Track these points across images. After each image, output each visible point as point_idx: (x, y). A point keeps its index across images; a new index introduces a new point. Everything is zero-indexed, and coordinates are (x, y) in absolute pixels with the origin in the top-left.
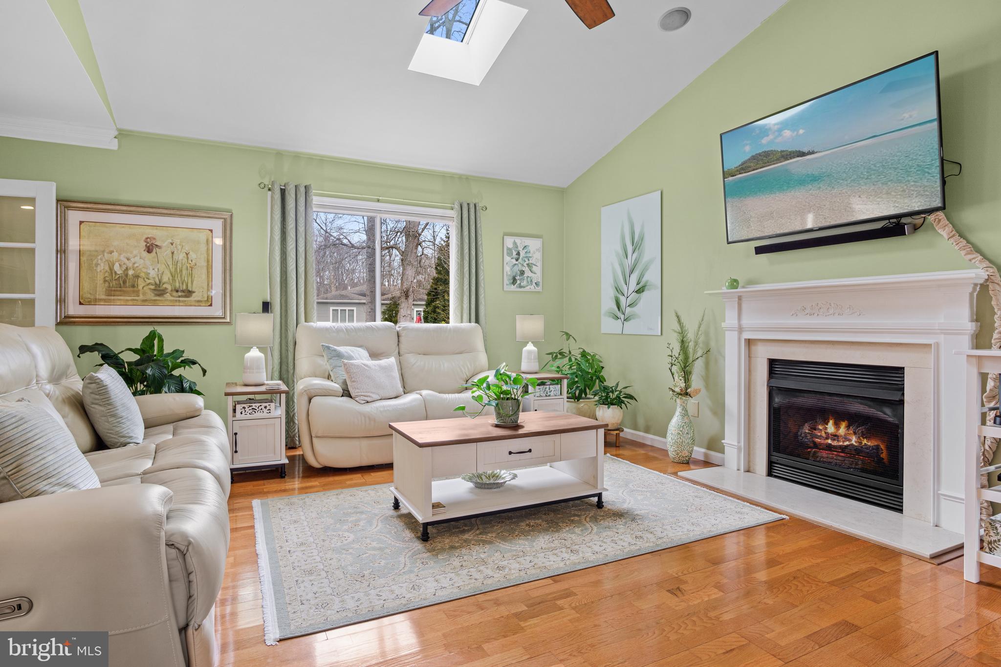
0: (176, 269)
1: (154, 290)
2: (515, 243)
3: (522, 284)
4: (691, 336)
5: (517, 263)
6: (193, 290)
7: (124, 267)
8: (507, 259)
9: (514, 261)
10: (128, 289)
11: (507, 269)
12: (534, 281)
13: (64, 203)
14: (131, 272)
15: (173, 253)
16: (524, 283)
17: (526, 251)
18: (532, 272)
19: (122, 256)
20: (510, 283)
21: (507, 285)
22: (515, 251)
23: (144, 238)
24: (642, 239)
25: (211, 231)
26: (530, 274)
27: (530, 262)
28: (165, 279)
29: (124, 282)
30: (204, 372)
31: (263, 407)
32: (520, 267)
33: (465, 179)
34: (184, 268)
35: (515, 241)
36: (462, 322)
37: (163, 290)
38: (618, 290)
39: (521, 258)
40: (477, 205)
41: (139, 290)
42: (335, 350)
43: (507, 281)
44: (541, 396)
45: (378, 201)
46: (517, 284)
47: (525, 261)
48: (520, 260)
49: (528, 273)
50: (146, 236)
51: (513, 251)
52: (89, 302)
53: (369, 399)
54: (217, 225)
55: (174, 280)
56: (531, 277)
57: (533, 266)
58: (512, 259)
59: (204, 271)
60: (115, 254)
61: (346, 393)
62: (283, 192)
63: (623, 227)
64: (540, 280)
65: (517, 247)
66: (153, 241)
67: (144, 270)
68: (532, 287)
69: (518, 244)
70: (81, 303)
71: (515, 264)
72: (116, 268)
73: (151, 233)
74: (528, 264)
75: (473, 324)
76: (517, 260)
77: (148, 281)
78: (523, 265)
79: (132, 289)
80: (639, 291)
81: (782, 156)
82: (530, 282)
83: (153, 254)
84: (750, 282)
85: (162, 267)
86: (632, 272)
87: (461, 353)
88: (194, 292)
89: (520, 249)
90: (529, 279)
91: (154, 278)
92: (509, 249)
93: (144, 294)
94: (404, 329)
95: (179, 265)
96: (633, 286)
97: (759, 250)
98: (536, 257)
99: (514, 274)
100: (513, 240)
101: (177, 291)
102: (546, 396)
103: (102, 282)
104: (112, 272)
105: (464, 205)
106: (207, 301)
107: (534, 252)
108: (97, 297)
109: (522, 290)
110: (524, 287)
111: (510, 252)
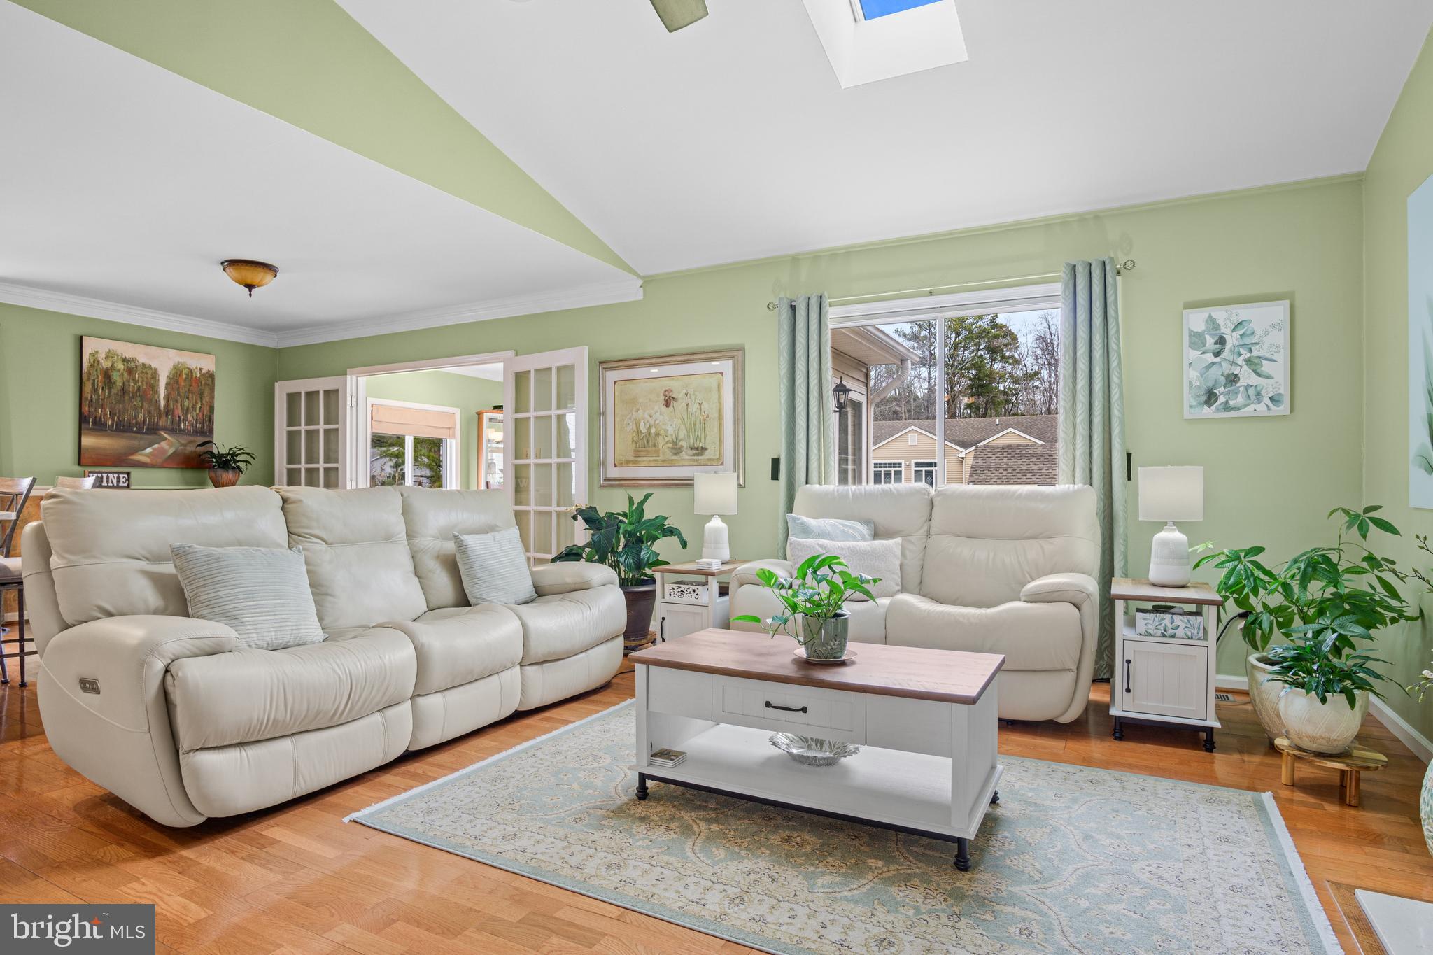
0: (690, 424)
1: (672, 448)
2: (1212, 323)
3: (1232, 403)
5: (1218, 359)
6: (707, 447)
7: (648, 425)
8: (1193, 354)
9: (1210, 358)
10: (650, 449)
11: (1193, 375)
12: (1267, 394)
13: (602, 365)
14: (653, 430)
15: (687, 405)
16: (1240, 399)
17: (1241, 332)
18: (1259, 375)
19: (646, 413)
20: (1200, 404)
21: (1190, 407)
22: (1213, 336)
23: (663, 392)
25: (722, 374)
26: (1254, 380)
27: (1255, 353)
28: (681, 436)
29: (648, 442)
30: (684, 544)
31: (691, 590)
32: (1226, 368)
33: (1094, 219)
34: (698, 420)
35: (1210, 316)
37: (679, 449)
39: (1228, 348)
40: (1109, 264)
41: (659, 450)
43: (1192, 400)
46: (1218, 403)
47: (1240, 354)
48: (1225, 354)
49: (1247, 377)
50: (665, 389)
51: (1208, 337)
52: (622, 464)
54: (727, 367)
55: (689, 436)
56: (1256, 386)
57: (1264, 362)
58: (1203, 353)
59: (716, 423)
60: (641, 411)
62: (793, 308)
64: (1284, 390)
65: (1217, 327)
66: (671, 394)
67: (663, 427)
68: (1261, 408)
69: (1221, 322)
70: (615, 466)
71: (1213, 364)
72: (642, 426)
73: (669, 384)
75: (1088, 486)
76: (1217, 354)
77: (667, 439)
78: (1233, 363)
79: (653, 448)
82: (1253, 398)
83: (671, 408)
85: (678, 422)
88: (706, 449)
89: (1226, 330)
90: (1252, 392)
91: (672, 435)
92: (1193, 335)
93: (664, 453)
95: (693, 418)
98: (1274, 343)
99: (1210, 384)
100: (1207, 315)
101: (692, 449)
102: (1164, 636)
103: (631, 442)
104: (638, 431)
105: (1079, 269)
106: (719, 459)
107: (1266, 333)
108: (628, 458)
109: (1233, 414)
110: (1238, 409)
111: (1197, 340)
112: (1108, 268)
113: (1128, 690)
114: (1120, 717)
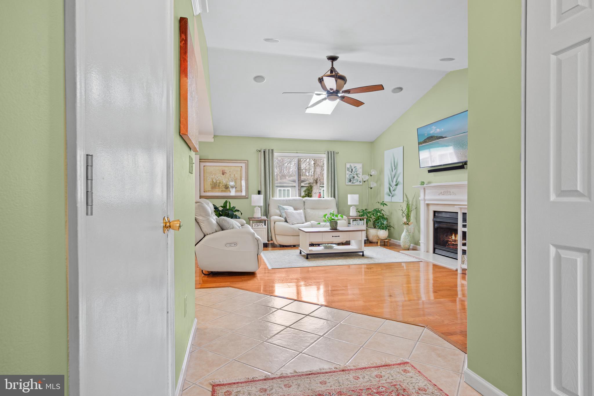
0: (231, 180)
1: (225, 187)
2: (351, 166)
3: (354, 182)
4: (410, 203)
5: (351, 173)
7: (216, 180)
8: (347, 172)
9: (350, 173)
11: (347, 176)
12: (359, 181)
13: (200, 160)
14: (218, 182)
15: (230, 175)
16: (355, 182)
17: (355, 168)
18: (358, 177)
20: (349, 182)
21: (347, 182)
22: (351, 169)
24: (397, 164)
25: (242, 167)
27: (357, 173)
28: (228, 183)
29: (216, 185)
30: (242, 214)
31: (260, 225)
32: (353, 175)
33: (330, 142)
36: (328, 197)
37: (227, 187)
38: (390, 184)
40: (334, 152)
41: (220, 187)
42: (282, 207)
45: (297, 153)
46: (351, 182)
47: (355, 173)
48: (353, 172)
49: (356, 177)
50: (222, 170)
52: (207, 191)
53: (293, 223)
54: (243, 165)
59: (240, 180)
60: (214, 176)
61: (286, 221)
62: (264, 152)
63: (391, 160)
65: (351, 167)
66: (224, 171)
67: (222, 181)
68: (358, 183)
70: (204, 192)
71: (351, 174)
72: (214, 180)
73: (224, 168)
74: (356, 174)
75: (333, 198)
76: (351, 172)
77: (223, 184)
78: (354, 174)
79: (218, 187)
80: (396, 185)
81: (437, 138)
83: (224, 175)
84: (429, 183)
85: (227, 180)
86: (394, 177)
87: (327, 209)
88: (236, 188)
89: (353, 168)
90: (357, 180)
91: (225, 183)
93: (222, 188)
94: (306, 200)
95: (232, 178)
96: (395, 183)
97: (430, 171)
98: (360, 171)
99: (350, 178)
102: (358, 225)
103: (210, 185)
104: (213, 182)
105: (330, 153)
106: (241, 190)
107: (359, 169)
108: (209, 190)
109: (354, 184)
110: (355, 183)
111: (348, 169)
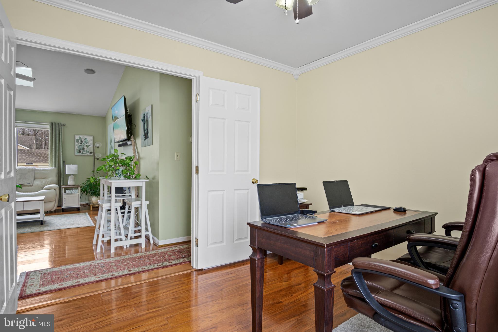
2: (80, 138)
3: (83, 153)
5: (81, 145)
8: (77, 143)
9: (80, 144)
11: (77, 147)
12: (90, 152)
16: (85, 152)
17: (85, 140)
18: (88, 148)
20: (78, 152)
21: (76, 153)
22: (80, 140)
27: (88, 144)
33: (57, 114)
35: (80, 137)
36: (51, 167)
39: (83, 143)
44: (68, 193)
46: (81, 153)
47: (85, 144)
48: (83, 144)
49: (86, 149)
51: (79, 140)
56: (88, 150)
57: (89, 146)
63: (110, 135)
64: (92, 151)
65: (81, 139)
68: (88, 154)
69: (82, 138)
75: (54, 168)
78: (84, 146)
82: (87, 152)
89: (83, 140)
92: (77, 140)
97: (119, 146)
98: (91, 143)
99: (80, 149)
102: (71, 193)
105: (54, 124)
107: (89, 141)
109: (84, 155)
110: (85, 154)
111: (77, 141)
112: (60, 125)
113: (65, 203)
114: (64, 208)
